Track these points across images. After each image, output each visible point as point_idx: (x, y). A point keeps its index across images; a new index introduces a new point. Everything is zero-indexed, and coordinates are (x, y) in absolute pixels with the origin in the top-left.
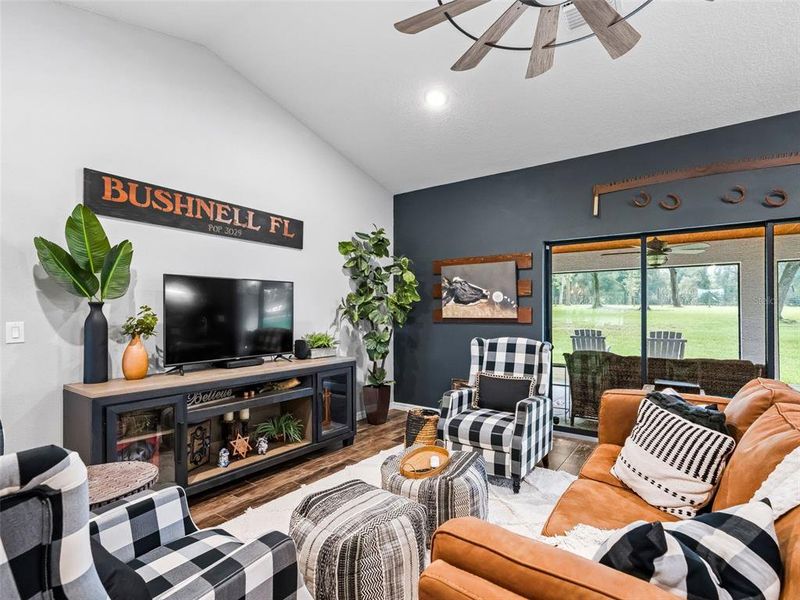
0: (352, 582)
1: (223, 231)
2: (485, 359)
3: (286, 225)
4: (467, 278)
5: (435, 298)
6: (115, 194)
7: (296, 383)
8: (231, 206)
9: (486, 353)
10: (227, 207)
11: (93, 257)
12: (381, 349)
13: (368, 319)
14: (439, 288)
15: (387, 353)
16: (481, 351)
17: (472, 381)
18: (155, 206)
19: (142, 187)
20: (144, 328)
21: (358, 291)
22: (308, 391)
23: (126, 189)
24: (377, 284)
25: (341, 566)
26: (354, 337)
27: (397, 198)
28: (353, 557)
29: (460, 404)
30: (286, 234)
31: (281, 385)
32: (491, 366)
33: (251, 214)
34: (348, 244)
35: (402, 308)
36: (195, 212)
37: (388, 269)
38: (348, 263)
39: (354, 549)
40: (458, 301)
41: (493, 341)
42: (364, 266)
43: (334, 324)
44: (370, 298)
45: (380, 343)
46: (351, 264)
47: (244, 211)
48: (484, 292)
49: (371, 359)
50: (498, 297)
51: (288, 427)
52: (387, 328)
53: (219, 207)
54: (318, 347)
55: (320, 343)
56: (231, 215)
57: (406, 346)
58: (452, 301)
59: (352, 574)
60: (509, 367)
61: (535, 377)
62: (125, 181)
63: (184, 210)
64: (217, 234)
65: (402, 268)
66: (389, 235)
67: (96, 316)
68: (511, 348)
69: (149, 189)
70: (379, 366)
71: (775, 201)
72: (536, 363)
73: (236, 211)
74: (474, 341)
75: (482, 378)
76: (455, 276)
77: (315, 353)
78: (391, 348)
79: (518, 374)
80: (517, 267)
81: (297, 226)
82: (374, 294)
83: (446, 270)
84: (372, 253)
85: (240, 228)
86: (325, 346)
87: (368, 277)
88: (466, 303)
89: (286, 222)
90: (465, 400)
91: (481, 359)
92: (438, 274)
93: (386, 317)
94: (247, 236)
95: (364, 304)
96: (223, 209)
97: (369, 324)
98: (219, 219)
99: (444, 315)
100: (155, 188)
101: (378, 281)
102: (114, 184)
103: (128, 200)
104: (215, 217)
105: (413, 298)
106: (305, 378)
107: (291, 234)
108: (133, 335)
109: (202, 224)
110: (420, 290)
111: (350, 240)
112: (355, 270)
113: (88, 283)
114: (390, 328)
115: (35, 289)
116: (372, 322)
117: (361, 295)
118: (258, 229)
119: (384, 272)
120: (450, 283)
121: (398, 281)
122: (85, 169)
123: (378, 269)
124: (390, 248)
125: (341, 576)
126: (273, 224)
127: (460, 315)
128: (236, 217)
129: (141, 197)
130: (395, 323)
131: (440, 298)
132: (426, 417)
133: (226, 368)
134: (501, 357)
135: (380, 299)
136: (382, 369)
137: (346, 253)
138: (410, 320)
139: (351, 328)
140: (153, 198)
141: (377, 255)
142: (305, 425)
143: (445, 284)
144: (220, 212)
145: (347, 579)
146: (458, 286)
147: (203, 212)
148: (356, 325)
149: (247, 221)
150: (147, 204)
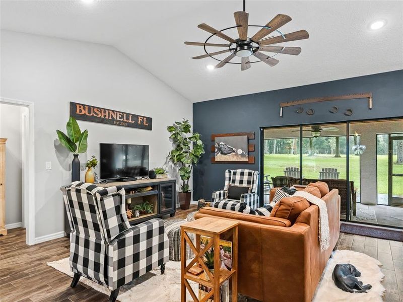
0: (178, 243)
1: (120, 124)
2: (231, 179)
3: (145, 120)
4: (226, 143)
5: (212, 152)
6: (81, 111)
7: (151, 188)
8: (123, 113)
9: (232, 176)
10: (121, 114)
11: (75, 137)
12: (187, 175)
13: (181, 161)
14: (214, 147)
15: (189, 177)
16: (230, 175)
17: (226, 188)
18: (95, 115)
19: (90, 107)
20: (93, 164)
21: (176, 149)
22: (155, 192)
23: (84, 109)
24: (185, 145)
25: (174, 237)
26: (175, 170)
27: (194, 105)
28: (178, 235)
29: (220, 196)
30: (145, 124)
31: (144, 189)
32: (234, 181)
33: (131, 116)
34: (172, 127)
35: (196, 156)
36: (109, 117)
37: (190, 138)
38: (172, 136)
39: (178, 232)
40: (222, 153)
41: (235, 171)
42: (179, 137)
43: (165, 164)
44: (182, 152)
45: (186, 172)
46: (173, 137)
47: (128, 115)
48: (234, 149)
49: (182, 179)
50: (240, 151)
51: (147, 207)
52: (189, 166)
53: (118, 114)
54: (159, 174)
55: (160, 172)
56: (123, 117)
57: (198, 174)
58: (220, 154)
59: (178, 240)
60: (241, 182)
61: (251, 185)
62: (84, 105)
63: (105, 116)
64: (117, 125)
65: (196, 138)
66: (191, 123)
67: (76, 160)
68: (242, 174)
69: (92, 108)
70: (186, 183)
71: (348, 113)
72: (252, 180)
73: (125, 115)
74: (227, 171)
75: (230, 186)
76: (221, 142)
77: (158, 176)
78: (191, 175)
79: (245, 185)
80: (248, 138)
81: (149, 120)
82: (184, 150)
83: (217, 139)
84: (183, 131)
85: (126, 122)
86: (162, 173)
87: (181, 142)
88: (226, 154)
89: (145, 119)
90: (222, 195)
91: (230, 178)
92: (213, 141)
93: (189, 161)
94: (130, 125)
95: (179, 155)
96: (120, 115)
97: (181, 164)
98: (118, 119)
99: (216, 160)
100: (94, 107)
101: (186, 144)
102: (80, 107)
103: (85, 114)
104: (116, 118)
105: (202, 152)
106: (154, 186)
107: (147, 124)
108: (89, 168)
109: (111, 122)
110: (205, 149)
111: (172, 125)
112: (175, 139)
113: (73, 147)
114: (191, 166)
115: (54, 149)
116: (182, 163)
117: (178, 151)
118: (133, 122)
119: (188, 140)
120: (219, 145)
121: (195, 144)
122: (71, 102)
123: (185, 139)
124: (191, 129)
125: (174, 240)
126: (140, 120)
127: (223, 160)
128: (125, 118)
129: (89, 112)
130: (193, 163)
131: (214, 152)
132: (206, 203)
133: (122, 181)
134: (238, 178)
135: (187, 152)
136: (187, 185)
137: (171, 132)
138: (200, 162)
139: (173, 165)
140: (94, 112)
141: (185, 132)
142: (154, 206)
143: (216, 145)
144: (118, 116)
145: (176, 241)
146: (222, 146)
147: (112, 116)
148: (175, 164)
149: (129, 119)
150: (91, 115)
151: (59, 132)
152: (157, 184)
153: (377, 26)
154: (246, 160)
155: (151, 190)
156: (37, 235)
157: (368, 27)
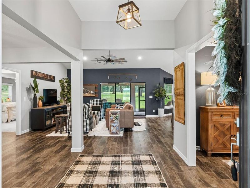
1: (45, 79)
4: (85, 88)
6: (34, 74)
7: (60, 108)
9: (93, 102)
22: (62, 110)
27: (67, 69)
32: (94, 104)
34: (61, 80)
36: (42, 76)
41: (94, 100)
46: (62, 85)
47: (48, 75)
48: (89, 91)
50: (92, 92)
61: (101, 105)
67: (35, 96)
68: (97, 101)
74: (91, 100)
75: (92, 106)
77: (60, 103)
79: (98, 105)
80: (95, 87)
81: (54, 77)
88: (85, 93)
94: (48, 80)
96: (45, 75)
100: (38, 72)
102: (34, 72)
104: (44, 77)
107: (53, 79)
113: (35, 90)
122: (31, 70)
126: (51, 77)
134: (95, 103)
137: (60, 83)
149: (48, 77)
150: (37, 75)
151: (31, 84)
152: (62, 107)
153: (140, 58)
154: (94, 96)
155: (60, 109)
156: (22, 130)
157: (138, 58)
